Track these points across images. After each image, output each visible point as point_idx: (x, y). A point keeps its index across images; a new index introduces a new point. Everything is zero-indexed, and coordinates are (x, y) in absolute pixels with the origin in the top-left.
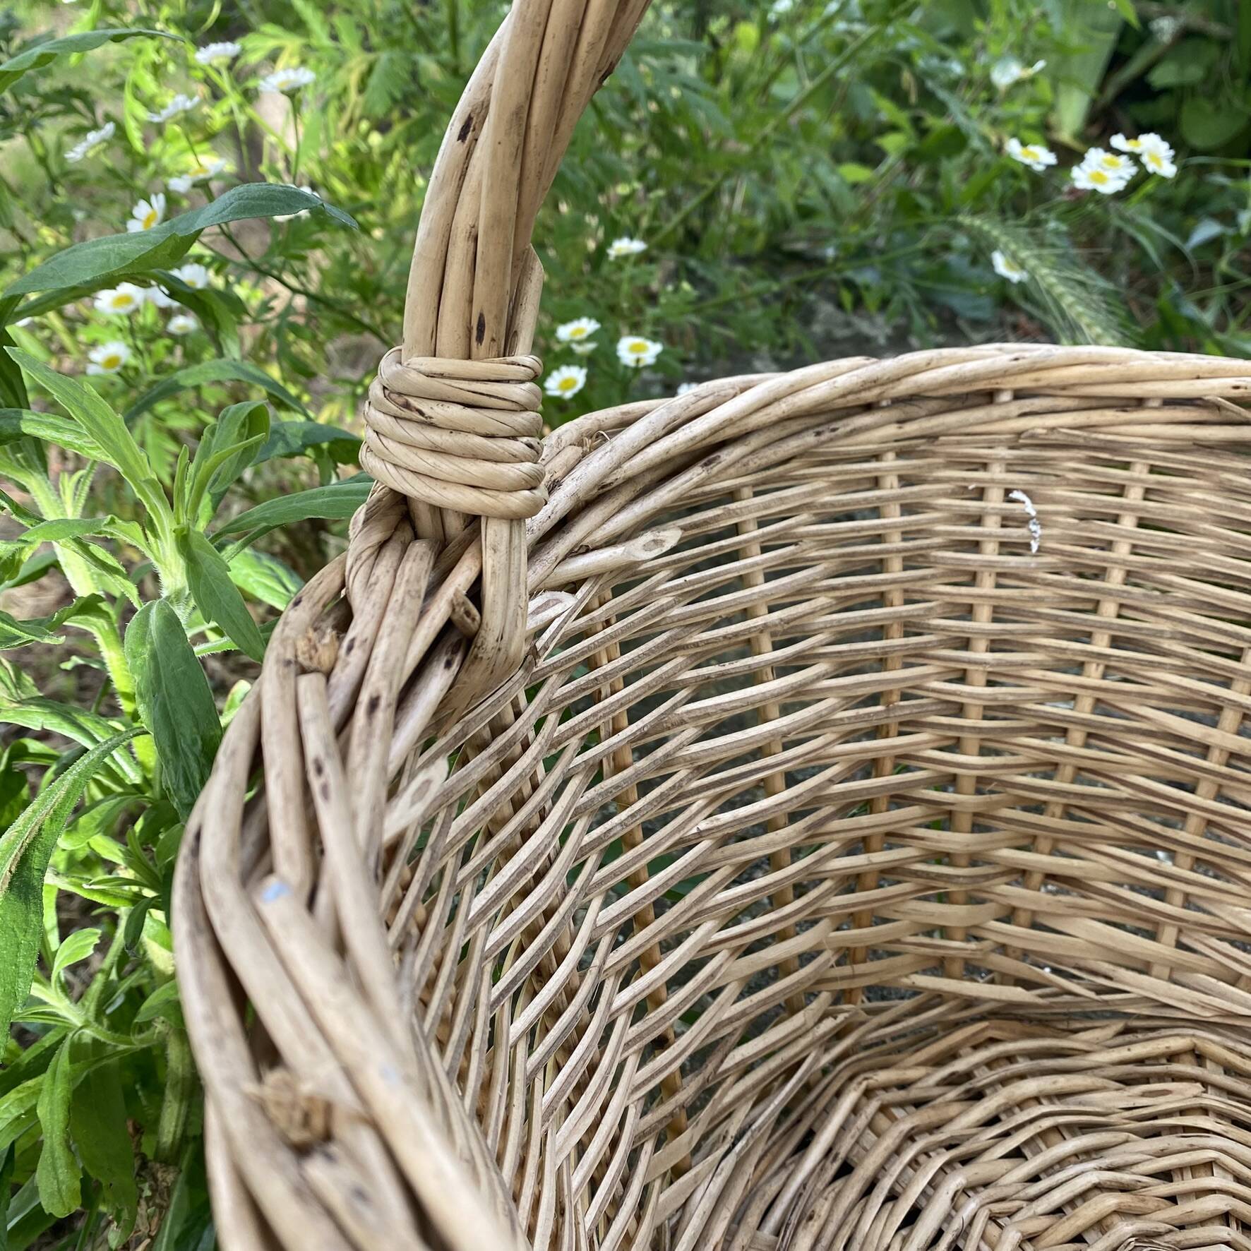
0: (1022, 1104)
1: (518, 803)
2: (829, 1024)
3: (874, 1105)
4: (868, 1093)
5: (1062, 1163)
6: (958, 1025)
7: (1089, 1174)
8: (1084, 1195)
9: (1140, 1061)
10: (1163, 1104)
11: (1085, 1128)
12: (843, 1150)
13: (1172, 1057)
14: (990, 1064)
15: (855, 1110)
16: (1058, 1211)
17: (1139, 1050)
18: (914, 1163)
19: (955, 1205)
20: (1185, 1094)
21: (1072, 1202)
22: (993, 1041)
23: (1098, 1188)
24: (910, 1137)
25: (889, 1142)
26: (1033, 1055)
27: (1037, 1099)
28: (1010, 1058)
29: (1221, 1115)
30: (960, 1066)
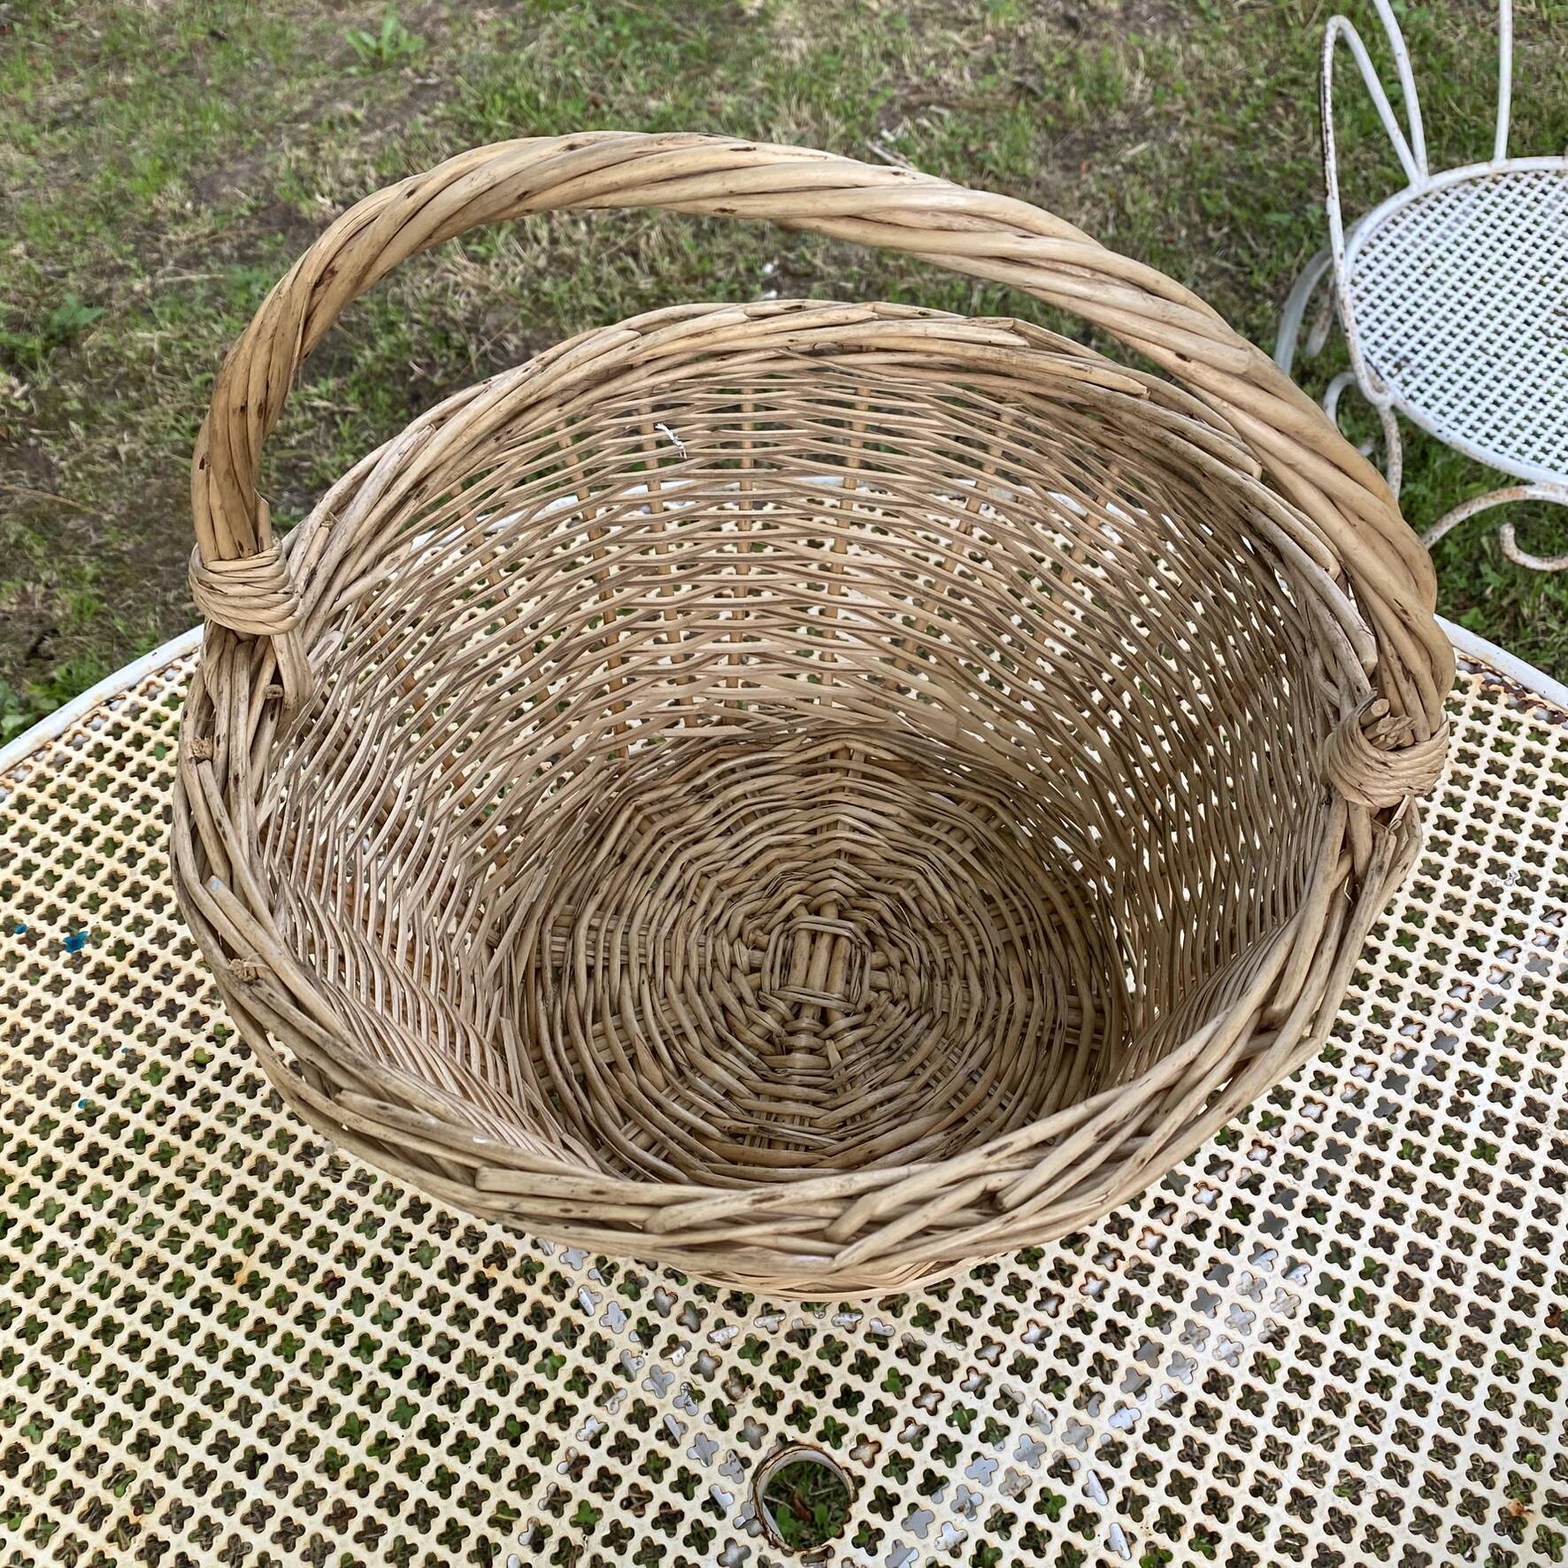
0: (734, 801)
1: (339, 748)
2: (604, 774)
3: (639, 818)
4: (638, 809)
5: (752, 834)
6: (700, 753)
7: (768, 838)
8: (761, 852)
9: (815, 760)
10: (819, 787)
11: (771, 810)
12: (619, 850)
13: (833, 755)
14: (719, 777)
15: (629, 820)
16: (747, 863)
17: (811, 754)
18: (663, 850)
19: (683, 870)
20: (830, 779)
21: (754, 857)
22: (722, 761)
23: (770, 847)
24: (662, 833)
25: (647, 839)
26: (748, 766)
27: (744, 796)
28: (733, 771)
29: (852, 790)
30: (699, 781)
